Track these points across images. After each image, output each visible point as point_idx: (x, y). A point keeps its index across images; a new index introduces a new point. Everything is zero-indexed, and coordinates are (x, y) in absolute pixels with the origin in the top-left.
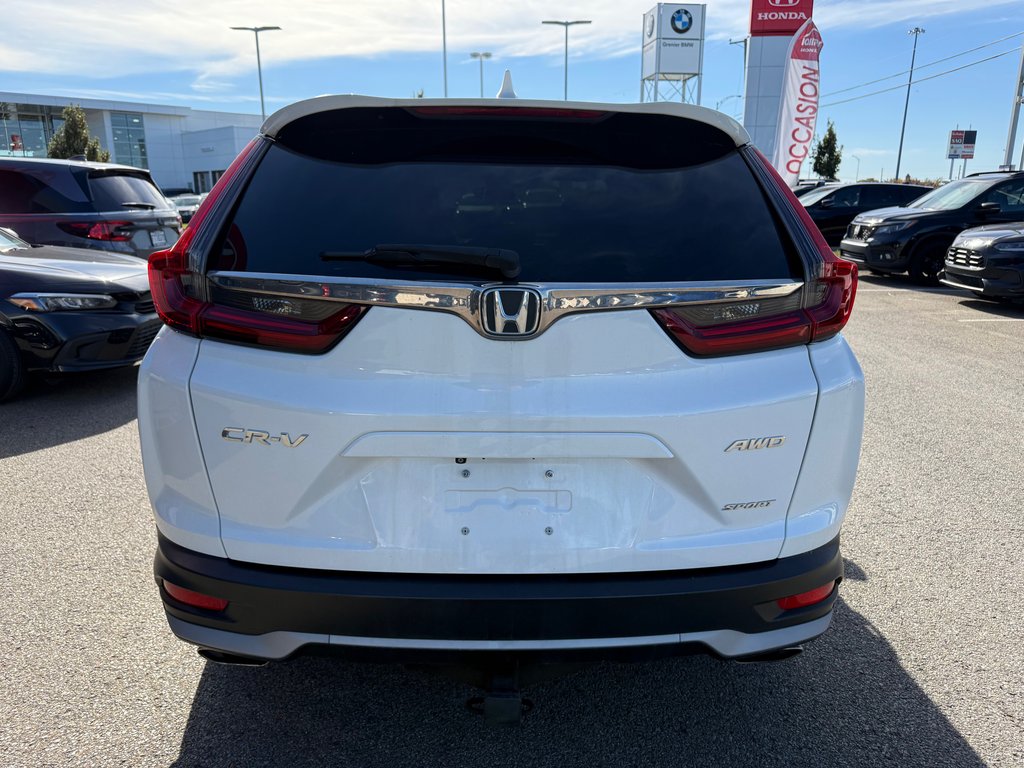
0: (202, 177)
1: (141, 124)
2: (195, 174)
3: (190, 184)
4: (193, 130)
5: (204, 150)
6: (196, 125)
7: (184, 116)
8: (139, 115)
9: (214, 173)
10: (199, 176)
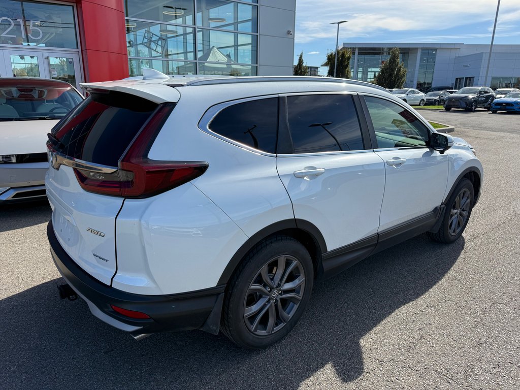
0: (460, 81)
1: (435, 54)
2: (457, 79)
3: (453, 84)
4: (462, 56)
5: (464, 66)
6: (464, 52)
7: (459, 48)
8: (435, 49)
9: (466, 78)
10: (459, 80)
